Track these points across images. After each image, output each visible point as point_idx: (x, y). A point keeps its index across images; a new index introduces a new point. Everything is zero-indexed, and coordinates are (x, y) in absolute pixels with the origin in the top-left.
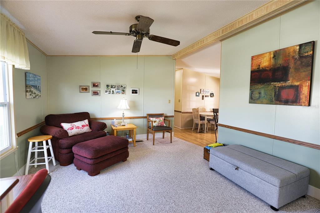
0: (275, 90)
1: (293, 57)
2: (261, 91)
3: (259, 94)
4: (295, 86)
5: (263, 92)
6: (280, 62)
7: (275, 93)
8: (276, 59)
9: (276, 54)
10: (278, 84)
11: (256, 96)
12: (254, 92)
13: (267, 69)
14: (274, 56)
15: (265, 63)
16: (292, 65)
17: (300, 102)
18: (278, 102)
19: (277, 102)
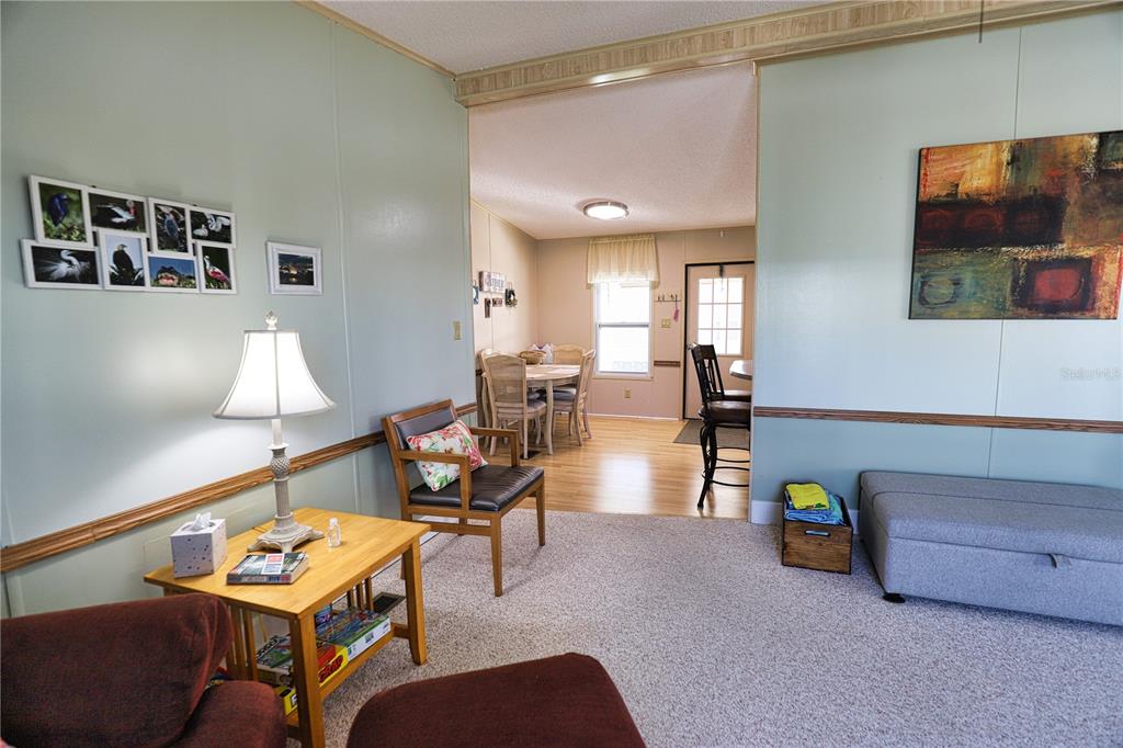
0: (1013, 273)
1: (1078, 169)
2: (962, 276)
3: (955, 284)
4: (1082, 259)
5: (968, 278)
6: (1035, 180)
7: (1014, 281)
8: (1019, 169)
9: (1022, 153)
10: (1026, 254)
11: (942, 291)
12: (934, 279)
13: (985, 198)
14: (1014, 161)
15: (979, 177)
16: (1073, 195)
17: (1093, 309)
18: (1025, 311)
19: (1020, 311)
